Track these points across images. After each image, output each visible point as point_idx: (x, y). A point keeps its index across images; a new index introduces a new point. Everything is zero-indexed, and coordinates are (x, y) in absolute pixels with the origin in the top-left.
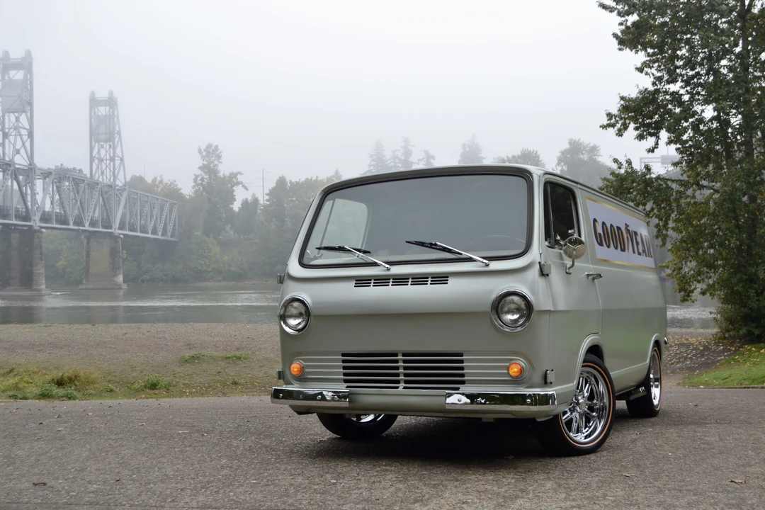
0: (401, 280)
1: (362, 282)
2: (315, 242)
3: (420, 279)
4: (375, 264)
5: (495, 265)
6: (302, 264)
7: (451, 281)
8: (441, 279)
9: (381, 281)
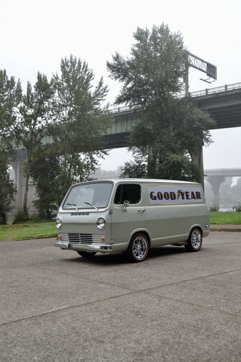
0: (80, 214)
1: (72, 214)
2: (66, 203)
3: (84, 214)
4: (75, 209)
5: (100, 210)
6: (63, 209)
7: (90, 214)
8: (88, 213)
9: (76, 214)
